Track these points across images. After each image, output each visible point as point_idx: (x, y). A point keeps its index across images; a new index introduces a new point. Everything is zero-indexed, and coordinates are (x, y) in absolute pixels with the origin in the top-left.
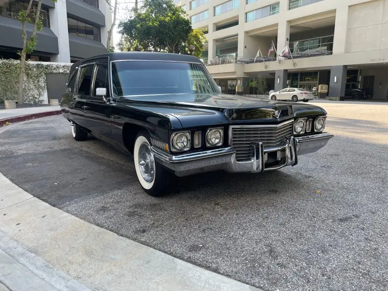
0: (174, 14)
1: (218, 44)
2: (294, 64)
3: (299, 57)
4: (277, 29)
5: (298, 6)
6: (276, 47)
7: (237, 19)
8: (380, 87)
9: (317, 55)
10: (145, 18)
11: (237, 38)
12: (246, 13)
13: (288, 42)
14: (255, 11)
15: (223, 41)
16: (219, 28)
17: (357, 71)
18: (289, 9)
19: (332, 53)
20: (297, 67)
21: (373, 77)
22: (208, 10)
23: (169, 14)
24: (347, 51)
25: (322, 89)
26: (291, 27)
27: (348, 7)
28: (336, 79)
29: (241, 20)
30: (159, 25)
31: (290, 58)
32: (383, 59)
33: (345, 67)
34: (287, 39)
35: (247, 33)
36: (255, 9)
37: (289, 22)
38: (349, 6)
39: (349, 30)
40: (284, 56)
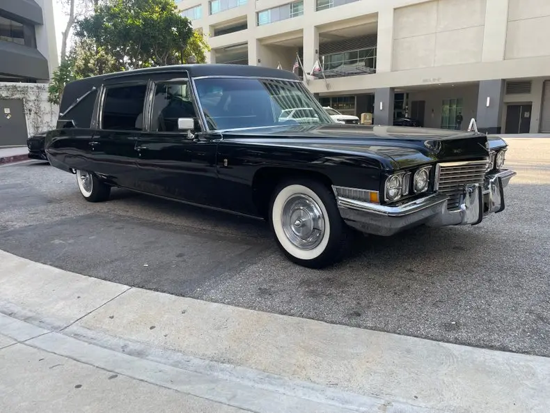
0: (163, 9)
1: (218, 55)
2: (328, 86)
3: (333, 76)
4: (302, 37)
5: (327, 7)
6: (302, 61)
7: (244, 20)
8: (433, 115)
9: (356, 74)
10: (119, 14)
11: (247, 48)
12: (258, 13)
13: (318, 55)
14: (269, 11)
15: (226, 51)
16: (219, 31)
17: (403, 94)
18: (317, 10)
19: (375, 72)
20: (331, 90)
21: (423, 103)
22: (200, 5)
23: (157, 9)
24: (394, 69)
25: (365, 119)
26: (321, 35)
27: (392, 10)
28: (381, 105)
29: (251, 22)
30: (144, 25)
31: (321, 78)
32: (438, 80)
33: (392, 89)
34: (316, 51)
35: (259, 40)
36: (271, 7)
37: (317, 27)
38: (395, 9)
39: (395, 41)
40: (314, 75)
